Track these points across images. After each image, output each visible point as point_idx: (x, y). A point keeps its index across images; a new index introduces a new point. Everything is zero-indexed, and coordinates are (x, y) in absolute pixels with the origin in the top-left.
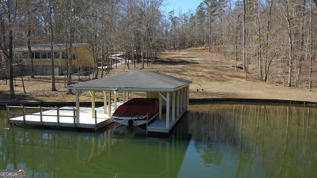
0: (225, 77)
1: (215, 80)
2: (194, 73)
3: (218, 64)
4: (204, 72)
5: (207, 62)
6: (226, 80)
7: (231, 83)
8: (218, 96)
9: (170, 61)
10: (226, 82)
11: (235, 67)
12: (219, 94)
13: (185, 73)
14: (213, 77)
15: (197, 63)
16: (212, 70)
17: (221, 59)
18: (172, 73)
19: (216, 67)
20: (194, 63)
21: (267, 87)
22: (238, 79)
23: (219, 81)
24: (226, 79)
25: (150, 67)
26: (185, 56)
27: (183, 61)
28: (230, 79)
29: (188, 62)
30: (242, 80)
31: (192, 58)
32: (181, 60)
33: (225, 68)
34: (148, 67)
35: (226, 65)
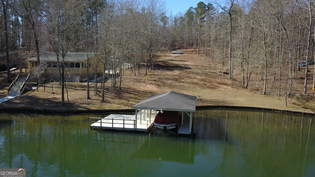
0: (215, 84)
2: (190, 80)
3: (207, 70)
4: (198, 80)
5: (198, 67)
6: (216, 87)
7: (220, 90)
8: (212, 104)
9: (165, 65)
10: (216, 90)
11: (222, 72)
12: (212, 101)
13: (183, 81)
14: (205, 84)
15: (190, 68)
16: (203, 77)
17: (209, 63)
18: (172, 81)
20: (187, 68)
21: (248, 95)
22: (225, 86)
23: (210, 88)
25: (151, 73)
26: (177, 59)
27: (177, 66)
28: (219, 86)
29: (181, 67)
30: (228, 87)
31: (183, 62)
32: (175, 65)
33: (214, 74)
34: (149, 73)
35: (214, 71)
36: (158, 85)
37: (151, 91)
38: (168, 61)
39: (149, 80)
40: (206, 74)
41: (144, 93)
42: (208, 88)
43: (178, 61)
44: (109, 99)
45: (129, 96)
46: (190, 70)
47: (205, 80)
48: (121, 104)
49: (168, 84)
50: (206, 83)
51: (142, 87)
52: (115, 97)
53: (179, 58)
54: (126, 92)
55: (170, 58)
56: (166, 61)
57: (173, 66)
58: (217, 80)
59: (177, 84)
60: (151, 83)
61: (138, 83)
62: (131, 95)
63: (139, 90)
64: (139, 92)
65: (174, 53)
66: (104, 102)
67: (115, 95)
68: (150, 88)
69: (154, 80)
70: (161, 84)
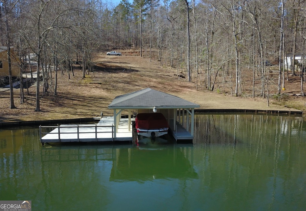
0: (175, 87)
1: (169, 91)
2: (145, 83)
3: (159, 73)
4: (155, 83)
5: (146, 69)
6: (178, 91)
7: (185, 94)
9: (104, 67)
10: (181, 93)
11: (176, 75)
13: (136, 84)
14: (165, 88)
15: (137, 71)
16: (160, 80)
17: (157, 66)
18: (123, 84)
19: (160, 76)
20: (133, 70)
21: (219, 98)
22: (188, 89)
24: (177, 89)
25: (90, 76)
26: (116, 60)
27: (120, 68)
28: (182, 90)
29: (126, 69)
30: (193, 90)
31: (126, 64)
32: (118, 67)
33: (169, 77)
34: (87, 75)
35: (168, 74)
36: (107, 89)
37: (100, 96)
38: (105, 62)
39: (92, 83)
40: (161, 77)
41: (92, 99)
42: (170, 91)
43: (118, 63)
44: (45, 107)
45: (72, 102)
46: (139, 73)
47: (163, 84)
48: (67, 113)
49: (121, 88)
50: (166, 86)
51: (87, 92)
52: (53, 105)
53: (117, 59)
54: (66, 98)
55: (105, 59)
56: (103, 62)
57: (115, 68)
58: (176, 83)
59: (131, 87)
60: (97, 87)
61: (78, 87)
62: (74, 101)
63: (83, 95)
64: (84, 98)
65: (109, 54)
66: (40, 111)
67: (52, 102)
68: (98, 92)
69: (99, 83)
70: (111, 88)
